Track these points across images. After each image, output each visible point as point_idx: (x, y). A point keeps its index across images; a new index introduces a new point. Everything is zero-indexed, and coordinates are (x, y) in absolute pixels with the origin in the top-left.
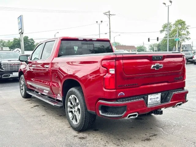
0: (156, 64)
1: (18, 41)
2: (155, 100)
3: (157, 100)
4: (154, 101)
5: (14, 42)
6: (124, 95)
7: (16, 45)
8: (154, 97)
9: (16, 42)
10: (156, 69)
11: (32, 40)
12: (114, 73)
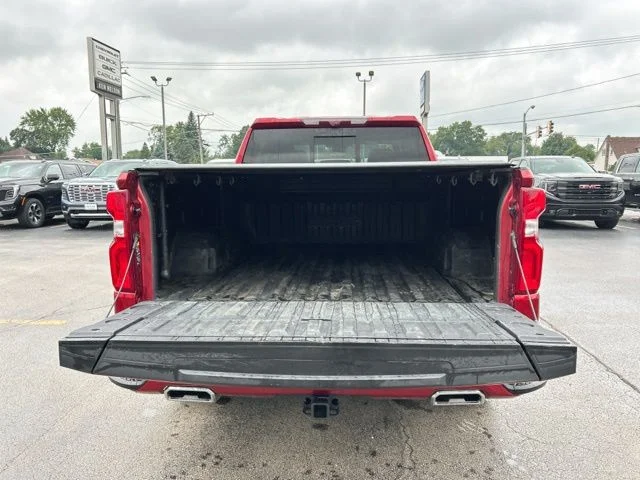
11: (479, 128)
12: (123, 236)
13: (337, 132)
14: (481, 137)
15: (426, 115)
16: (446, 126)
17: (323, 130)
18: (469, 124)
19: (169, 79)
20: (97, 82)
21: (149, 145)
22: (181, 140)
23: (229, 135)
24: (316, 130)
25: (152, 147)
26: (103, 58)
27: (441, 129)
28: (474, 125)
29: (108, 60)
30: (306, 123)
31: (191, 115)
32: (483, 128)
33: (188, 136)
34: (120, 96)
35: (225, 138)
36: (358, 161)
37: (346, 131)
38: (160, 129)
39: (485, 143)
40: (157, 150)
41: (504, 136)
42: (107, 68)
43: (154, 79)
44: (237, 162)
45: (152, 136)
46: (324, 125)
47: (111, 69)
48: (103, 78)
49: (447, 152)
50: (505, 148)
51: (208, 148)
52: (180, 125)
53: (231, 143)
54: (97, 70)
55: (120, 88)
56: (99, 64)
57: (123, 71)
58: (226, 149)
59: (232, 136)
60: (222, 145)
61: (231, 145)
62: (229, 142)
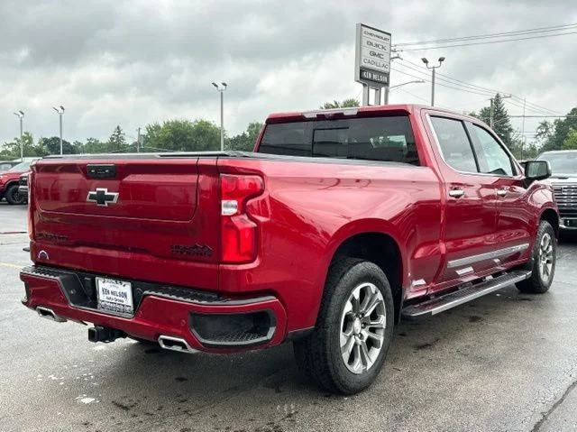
0: (97, 189)
2: (116, 297)
3: (122, 301)
4: (113, 301)
6: (48, 258)
8: (113, 289)
10: (97, 204)
17: (321, 122)
19: (441, 60)
20: (362, 70)
24: (316, 123)
26: (371, 44)
29: (377, 46)
30: (307, 116)
34: (386, 84)
35: (545, 125)
37: (340, 123)
42: (374, 54)
43: (425, 61)
46: (321, 118)
47: (379, 55)
48: (368, 65)
53: (552, 131)
54: (363, 58)
55: (387, 75)
56: (366, 51)
57: (393, 55)
58: (545, 140)
59: (555, 123)
60: (540, 134)
61: (553, 134)
62: (550, 130)
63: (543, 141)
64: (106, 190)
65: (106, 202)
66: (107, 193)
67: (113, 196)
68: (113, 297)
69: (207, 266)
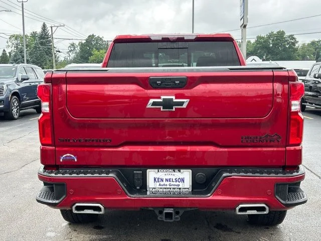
0: (163, 97)
1: (265, 42)
2: (172, 183)
3: (179, 185)
4: (168, 187)
5: (258, 44)
6: (76, 160)
7: (258, 49)
8: (168, 177)
9: (260, 43)
10: (162, 110)
11: (292, 37)
12: (48, 112)
13: (175, 45)
14: (294, 44)
15: (245, 27)
16: (263, 35)
17: (165, 43)
18: (283, 33)
21: (8, 51)
22: (35, 48)
23: (77, 43)
24: (160, 43)
25: (10, 53)
27: (259, 38)
28: (287, 34)
30: (153, 38)
31: (44, 26)
32: (295, 36)
33: (42, 44)
35: (73, 45)
36: (189, 65)
37: (180, 44)
38: (16, 37)
39: (296, 50)
40: (15, 56)
41: (313, 43)
44: (103, 67)
45: (10, 44)
46: (165, 40)
49: (264, 57)
50: (314, 54)
51: (58, 54)
52: (34, 35)
53: (78, 49)
58: (74, 55)
59: (79, 44)
60: (70, 51)
61: (78, 51)
62: (76, 49)
63: (73, 55)
64: (174, 97)
65: (174, 108)
66: (175, 100)
67: (183, 102)
68: (168, 183)
69: (275, 149)
